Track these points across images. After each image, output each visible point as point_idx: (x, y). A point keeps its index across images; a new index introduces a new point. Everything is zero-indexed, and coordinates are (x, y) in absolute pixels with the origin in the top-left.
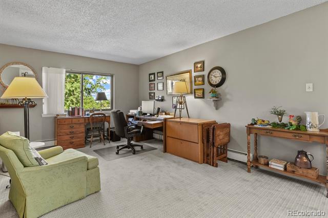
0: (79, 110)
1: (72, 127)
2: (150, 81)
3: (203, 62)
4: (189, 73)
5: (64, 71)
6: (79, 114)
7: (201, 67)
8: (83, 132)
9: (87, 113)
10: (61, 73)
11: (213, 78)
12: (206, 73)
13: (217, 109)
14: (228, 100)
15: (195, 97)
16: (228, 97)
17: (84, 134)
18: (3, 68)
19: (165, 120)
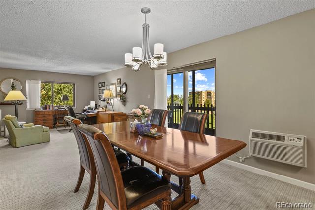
0: (49, 106)
1: (44, 117)
2: (99, 88)
3: (120, 79)
4: (115, 85)
5: (40, 82)
6: (50, 109)
7: (119, 82)
8: (51, 120)
9: (55, 108)
10: (38, 83)
13: (124, 106)
15: (117, 99)
17: (52, 121)
18: (2, 81)
19: (98, 112)
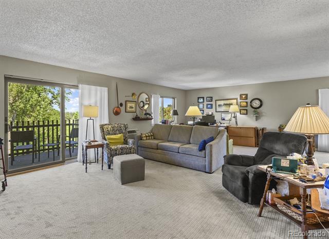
2: (199, 102)
3: (247, 95)
4: (236, 100)
7: (245, 97)
11: (255, 104)
12: (249, 101)
13: (256, 120)
14: (263, 116)
15: (241, 114)
16: (264, 114)
18: (139, 96)
